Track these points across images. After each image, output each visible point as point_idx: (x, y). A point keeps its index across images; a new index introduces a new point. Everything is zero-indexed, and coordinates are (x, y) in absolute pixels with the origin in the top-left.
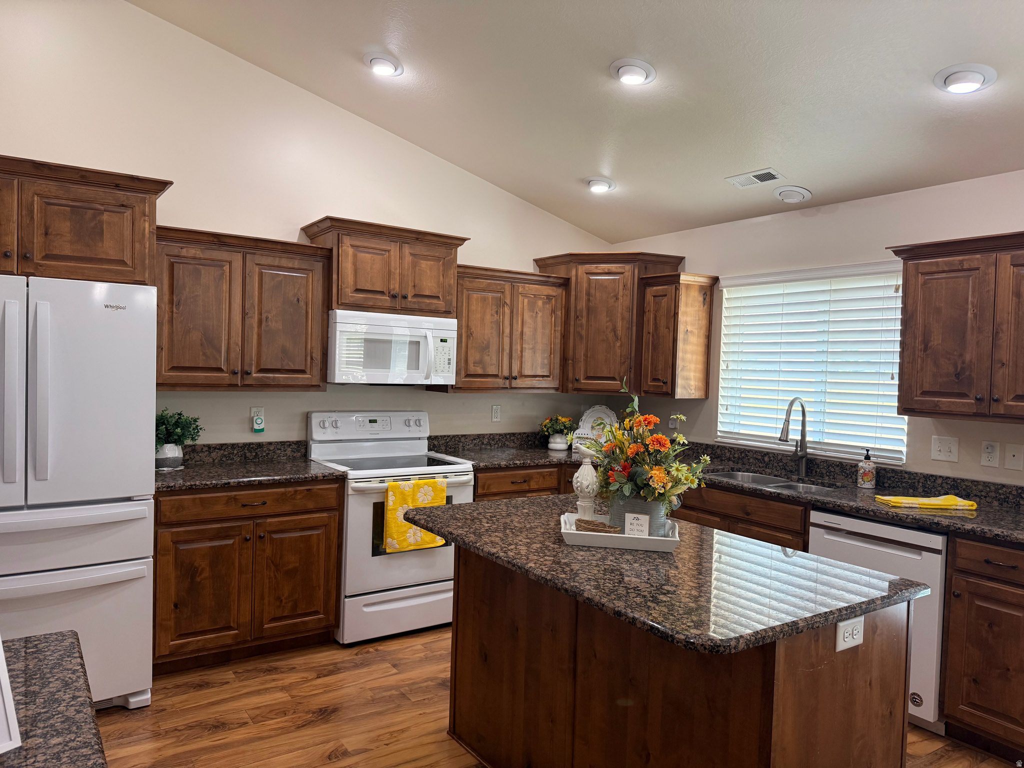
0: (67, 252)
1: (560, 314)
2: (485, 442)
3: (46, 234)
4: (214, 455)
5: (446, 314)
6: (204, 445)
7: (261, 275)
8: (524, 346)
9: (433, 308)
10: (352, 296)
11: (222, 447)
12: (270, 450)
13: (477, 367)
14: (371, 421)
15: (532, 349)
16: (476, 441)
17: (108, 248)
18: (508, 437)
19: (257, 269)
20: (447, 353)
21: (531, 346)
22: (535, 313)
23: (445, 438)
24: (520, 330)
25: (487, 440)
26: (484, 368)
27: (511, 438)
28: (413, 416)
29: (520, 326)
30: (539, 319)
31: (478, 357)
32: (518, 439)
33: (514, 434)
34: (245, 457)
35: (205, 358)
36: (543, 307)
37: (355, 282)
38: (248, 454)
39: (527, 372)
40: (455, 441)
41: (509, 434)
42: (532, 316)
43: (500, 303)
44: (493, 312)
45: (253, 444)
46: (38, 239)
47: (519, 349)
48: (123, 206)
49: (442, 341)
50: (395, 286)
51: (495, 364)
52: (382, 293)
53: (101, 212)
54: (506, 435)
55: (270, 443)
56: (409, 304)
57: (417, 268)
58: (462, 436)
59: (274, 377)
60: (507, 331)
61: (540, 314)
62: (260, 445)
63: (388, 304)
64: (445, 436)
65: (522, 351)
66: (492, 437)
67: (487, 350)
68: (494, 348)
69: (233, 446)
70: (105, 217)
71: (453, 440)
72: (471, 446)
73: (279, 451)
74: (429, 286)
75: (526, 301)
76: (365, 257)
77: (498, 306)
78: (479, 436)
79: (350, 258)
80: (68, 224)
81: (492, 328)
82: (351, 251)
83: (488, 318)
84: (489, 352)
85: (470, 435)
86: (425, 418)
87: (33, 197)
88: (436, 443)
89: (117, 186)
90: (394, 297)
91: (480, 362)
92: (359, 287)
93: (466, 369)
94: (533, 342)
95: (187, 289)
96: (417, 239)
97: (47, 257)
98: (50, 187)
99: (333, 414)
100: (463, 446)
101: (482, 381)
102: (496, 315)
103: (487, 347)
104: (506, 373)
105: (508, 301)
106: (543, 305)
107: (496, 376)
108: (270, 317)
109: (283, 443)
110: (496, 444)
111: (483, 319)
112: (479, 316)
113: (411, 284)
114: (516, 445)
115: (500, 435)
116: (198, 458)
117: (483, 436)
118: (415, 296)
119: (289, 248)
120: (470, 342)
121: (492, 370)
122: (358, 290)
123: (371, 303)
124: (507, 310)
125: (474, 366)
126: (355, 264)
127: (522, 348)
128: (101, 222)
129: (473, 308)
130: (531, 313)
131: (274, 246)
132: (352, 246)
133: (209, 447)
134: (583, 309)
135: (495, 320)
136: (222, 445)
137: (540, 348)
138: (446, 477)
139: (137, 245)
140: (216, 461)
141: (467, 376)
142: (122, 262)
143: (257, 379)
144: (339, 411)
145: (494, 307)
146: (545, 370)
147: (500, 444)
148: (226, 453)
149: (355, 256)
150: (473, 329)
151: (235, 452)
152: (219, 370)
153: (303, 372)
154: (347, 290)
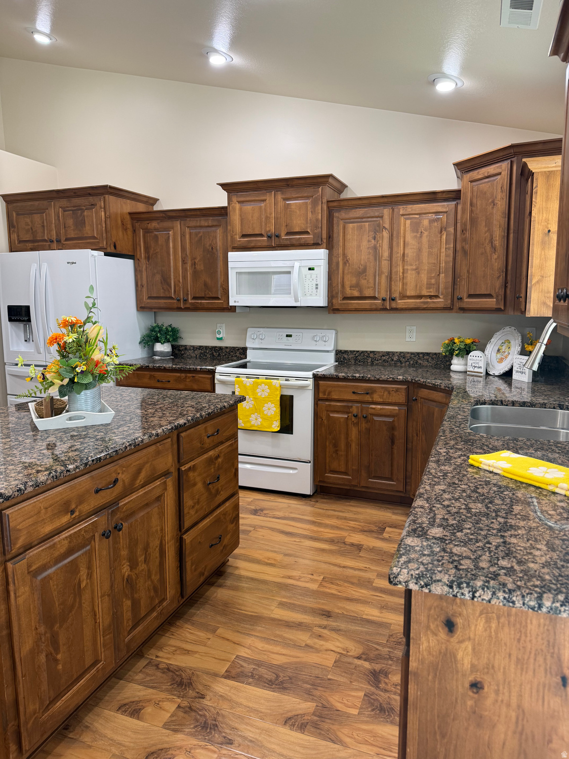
0: (73, 236)
1: (453, 231)
2: (395, 359)
3: (65, 227)
4: (196, 352)
5: (315, 245)
6: (191, 346)
7: (190, 234)
8: (406, 267)
9: (302, 242)
10: (239, 241)
11: (200, 347)
12: (227, 352)
13: (354, 290)
14: (287, 336)
15: (416, 269)
16: (385, 358)
17: (88, 230)
18: (421, 355)
19: (187, 230)
20: (315, 279)
21: (414, 267)
22: (419, 233)
23: (354, 353)
24: (402, 253)
25: (397, 357)
26: (361, 291)
27: (425, 357)
28: (319, 333)
29: (402, 248)
30: (425, 239)
31: (354, 281)
32: (432, 358)
33: (428, 354)
34: (213, 355)
35: (163, 291)
36: (430, 226)
37: (242, 229)
38: (215, 354)
39: (408, 294)
40: (364, 356)
41: (422, 353)
42: (416, 236)
43: (378, 229)
44: (370, 238)
45: (217, 347)
46: (62, 231)
47: (401, 271)
48: (92, 205)
49: (310, 269)
50: (272, 229)
51: (372, 287)
52: (261, 235)
53: (83, 211)
54: (418, 354)
55: (227, 347)
56: (282, 241)
57: (288, 210)
58: (371, 352)
59: (201, 302)
60: (386, 254)
61: (426, 234)
62: (221, 348)
63: (265, 244)
64: (354, 351)
65: (403, 273)
66: (402, 355)
67: (364, 275)
68: (370, 272)
69: (206, 347)
70: (85, 213)
71: (362, 355)
72: (380, 361)
73: (232, 353)
74: (298, 224)
75: (408, 222)
76: (248, 208)
77: (375, 232)
78: (388, 353)
79: (237, 212)
80: (72, 220)
81: (369, 253)
82: (237, 206)
83: (365, 244)
84: (366, 276)
85: (379, 352)
86: (331, 335)
87: (59, 209)
88: (346, 356)
89: (90, 194)
90: (269, 237)
91: (357, 286)
92: (244, 233)
93: (343, 292)
94: (417, 263)
95: (152, 249)
96: (288, 185)
97: (67, 240)
98: (64, 202)
99: (261, 329)
100: (372, 361)
101: (359, 303)
102: (373, 241)
103: (364, 271)
104: (383, 294)
105: (387, 225)
106: (430, 223)
107: (374, 298)
108: (196, 262)
109: (234, 348)
110: (407, 361)
111: (359, 247)
112: (355, 243)
113: (284, 225)
114: (430, 364)
115: (412, 353)
116: (188, 353)
117: (393, 353)
118: (288, 234)
119: (204, 212)
120: (346, 268)
121: (368, 293)
122: (244, 236)
123: (252, 245)
124: (386, 234)
125: (350, 289)
126: (240, 215)
127: (403, 270)
128: (84, 216)
129: (349, 237)
130: (415, 234)
131: (195, 213)
132: (239, 202)
133: (193, 347)
134: (467, 221)
135: (372, 245)
136: (200, 346)
137: (426, 268)
138: (287, 380)
139: (99, 226)
140: (198, 356)
141: (345, 298)
142: (94, 238)
143: (191, 304)
144: (267, 328)
145: (372, 234)
146: (431, 290)
147: (412, 362)
148: (202, 352)
149: (241, 209)
150: (349, 257)
151: (208, 351)
152: (171, 298)
153: (217, 298)
154: (236, 236)
